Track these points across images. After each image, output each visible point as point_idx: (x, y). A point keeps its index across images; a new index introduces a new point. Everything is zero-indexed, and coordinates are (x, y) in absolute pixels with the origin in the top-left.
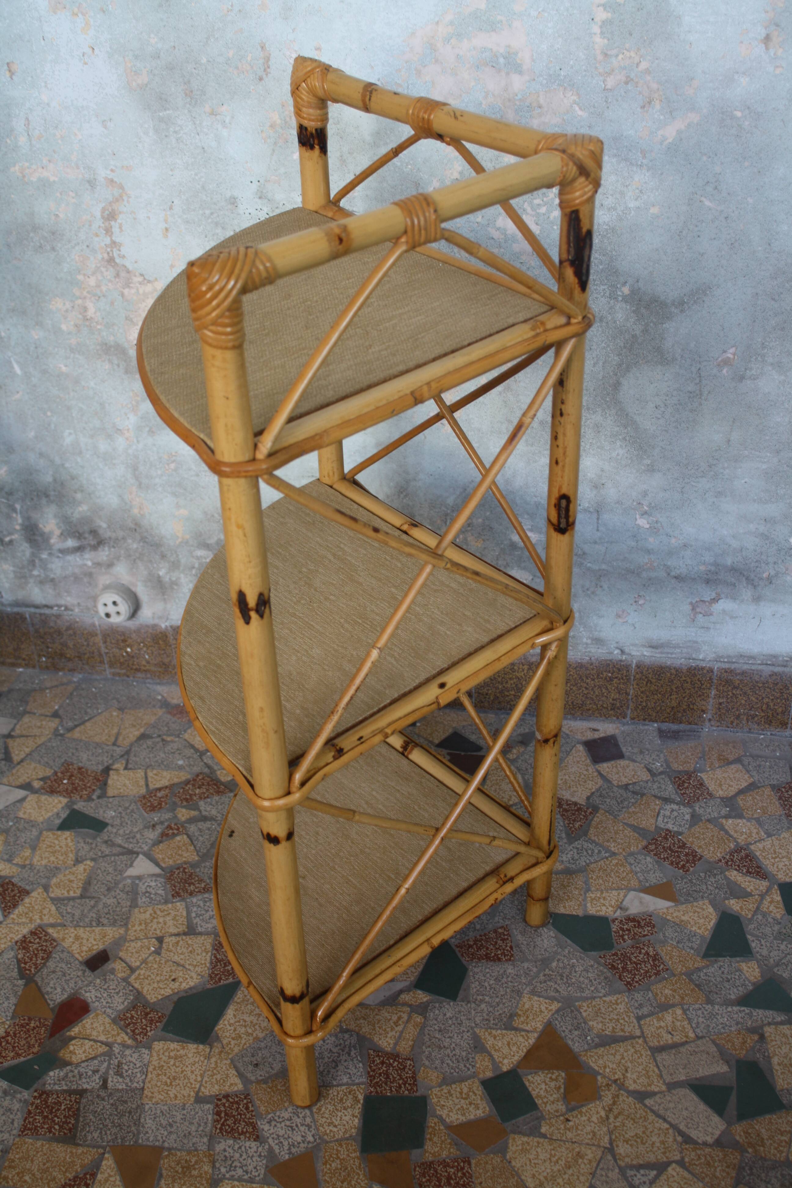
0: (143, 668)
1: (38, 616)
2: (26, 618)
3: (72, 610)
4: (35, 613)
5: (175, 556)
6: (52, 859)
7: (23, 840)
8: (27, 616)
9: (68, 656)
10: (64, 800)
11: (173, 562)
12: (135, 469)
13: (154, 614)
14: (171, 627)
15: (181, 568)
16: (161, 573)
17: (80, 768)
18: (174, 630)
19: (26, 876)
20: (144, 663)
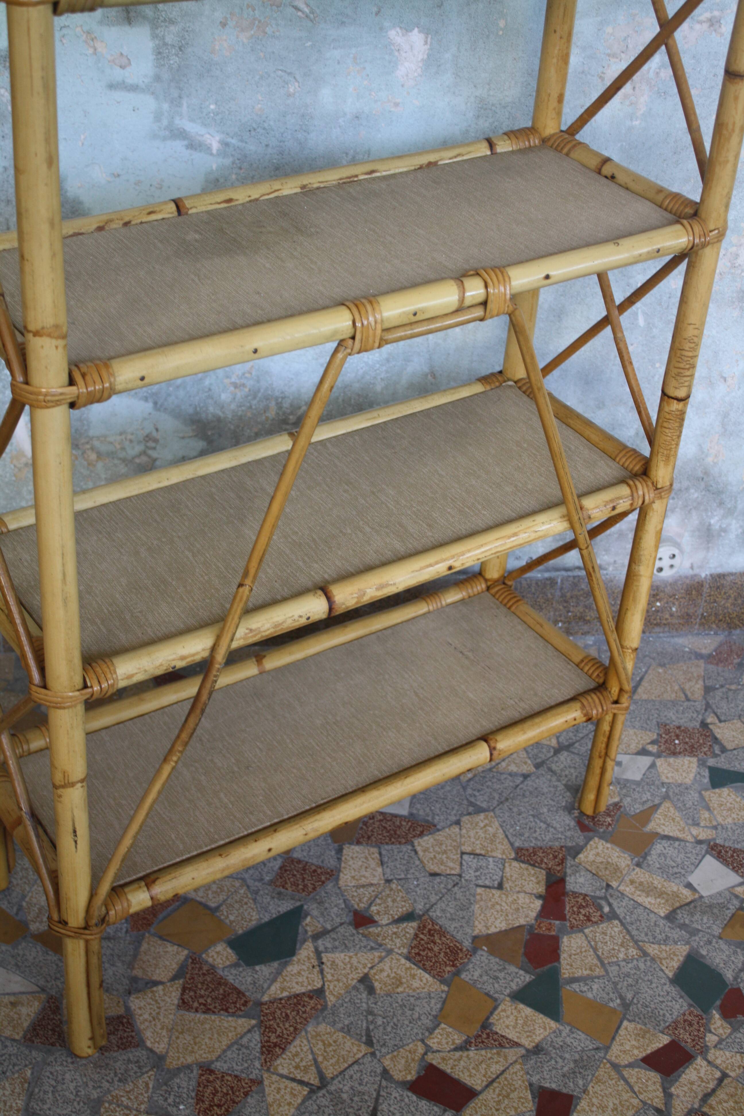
0: (664, 622)
1: (571, 579)
2: (557, 583)
3: (606, 569)
4: (569, 576)
5: (733, 502)
6: (734, 816)
7: (691, 803)
8: (559, 581)
9: (588, 618)
10: (695, 760)
11: (729, 509)
12: (726, 415)
13: (692, 564)
14: (711, 575)
15: (736, 514)
16: (712, 521)
17: (679, 727)
18: (713, 578)
19: (726, 836)
20: (667, 616)
